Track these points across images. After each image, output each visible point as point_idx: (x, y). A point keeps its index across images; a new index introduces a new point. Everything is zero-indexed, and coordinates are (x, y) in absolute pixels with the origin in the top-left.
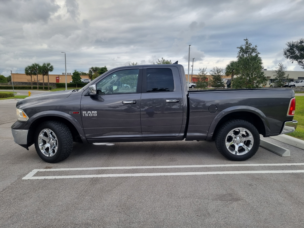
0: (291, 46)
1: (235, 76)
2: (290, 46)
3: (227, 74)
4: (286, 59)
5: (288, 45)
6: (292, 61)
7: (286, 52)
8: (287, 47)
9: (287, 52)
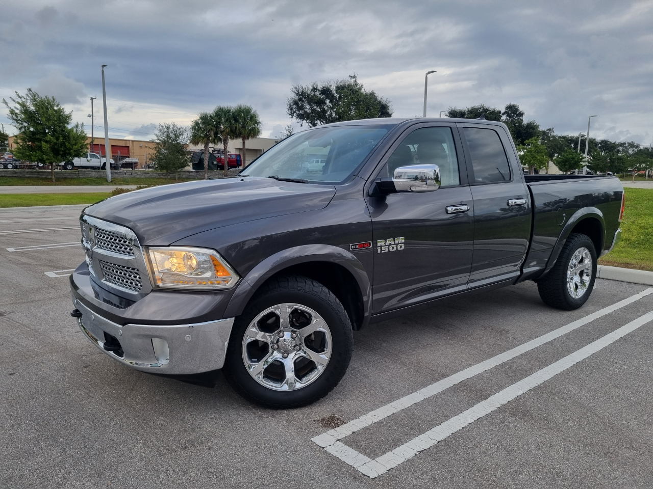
0: (300, 95)
1: (211, 146)
2: (298, 94)
3: (195, 140)
4: (291, 119)
5: (295, 93)
6: (300, 123)
7: (292, 104)
8: (293, 96)
9: (294, 104)
